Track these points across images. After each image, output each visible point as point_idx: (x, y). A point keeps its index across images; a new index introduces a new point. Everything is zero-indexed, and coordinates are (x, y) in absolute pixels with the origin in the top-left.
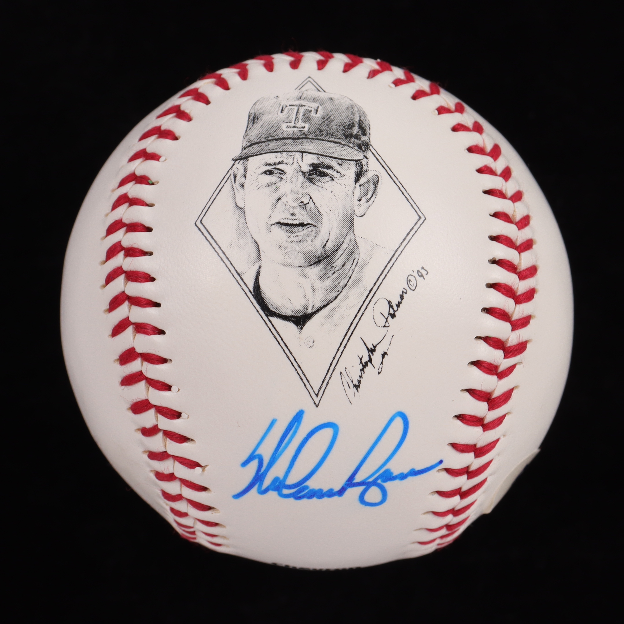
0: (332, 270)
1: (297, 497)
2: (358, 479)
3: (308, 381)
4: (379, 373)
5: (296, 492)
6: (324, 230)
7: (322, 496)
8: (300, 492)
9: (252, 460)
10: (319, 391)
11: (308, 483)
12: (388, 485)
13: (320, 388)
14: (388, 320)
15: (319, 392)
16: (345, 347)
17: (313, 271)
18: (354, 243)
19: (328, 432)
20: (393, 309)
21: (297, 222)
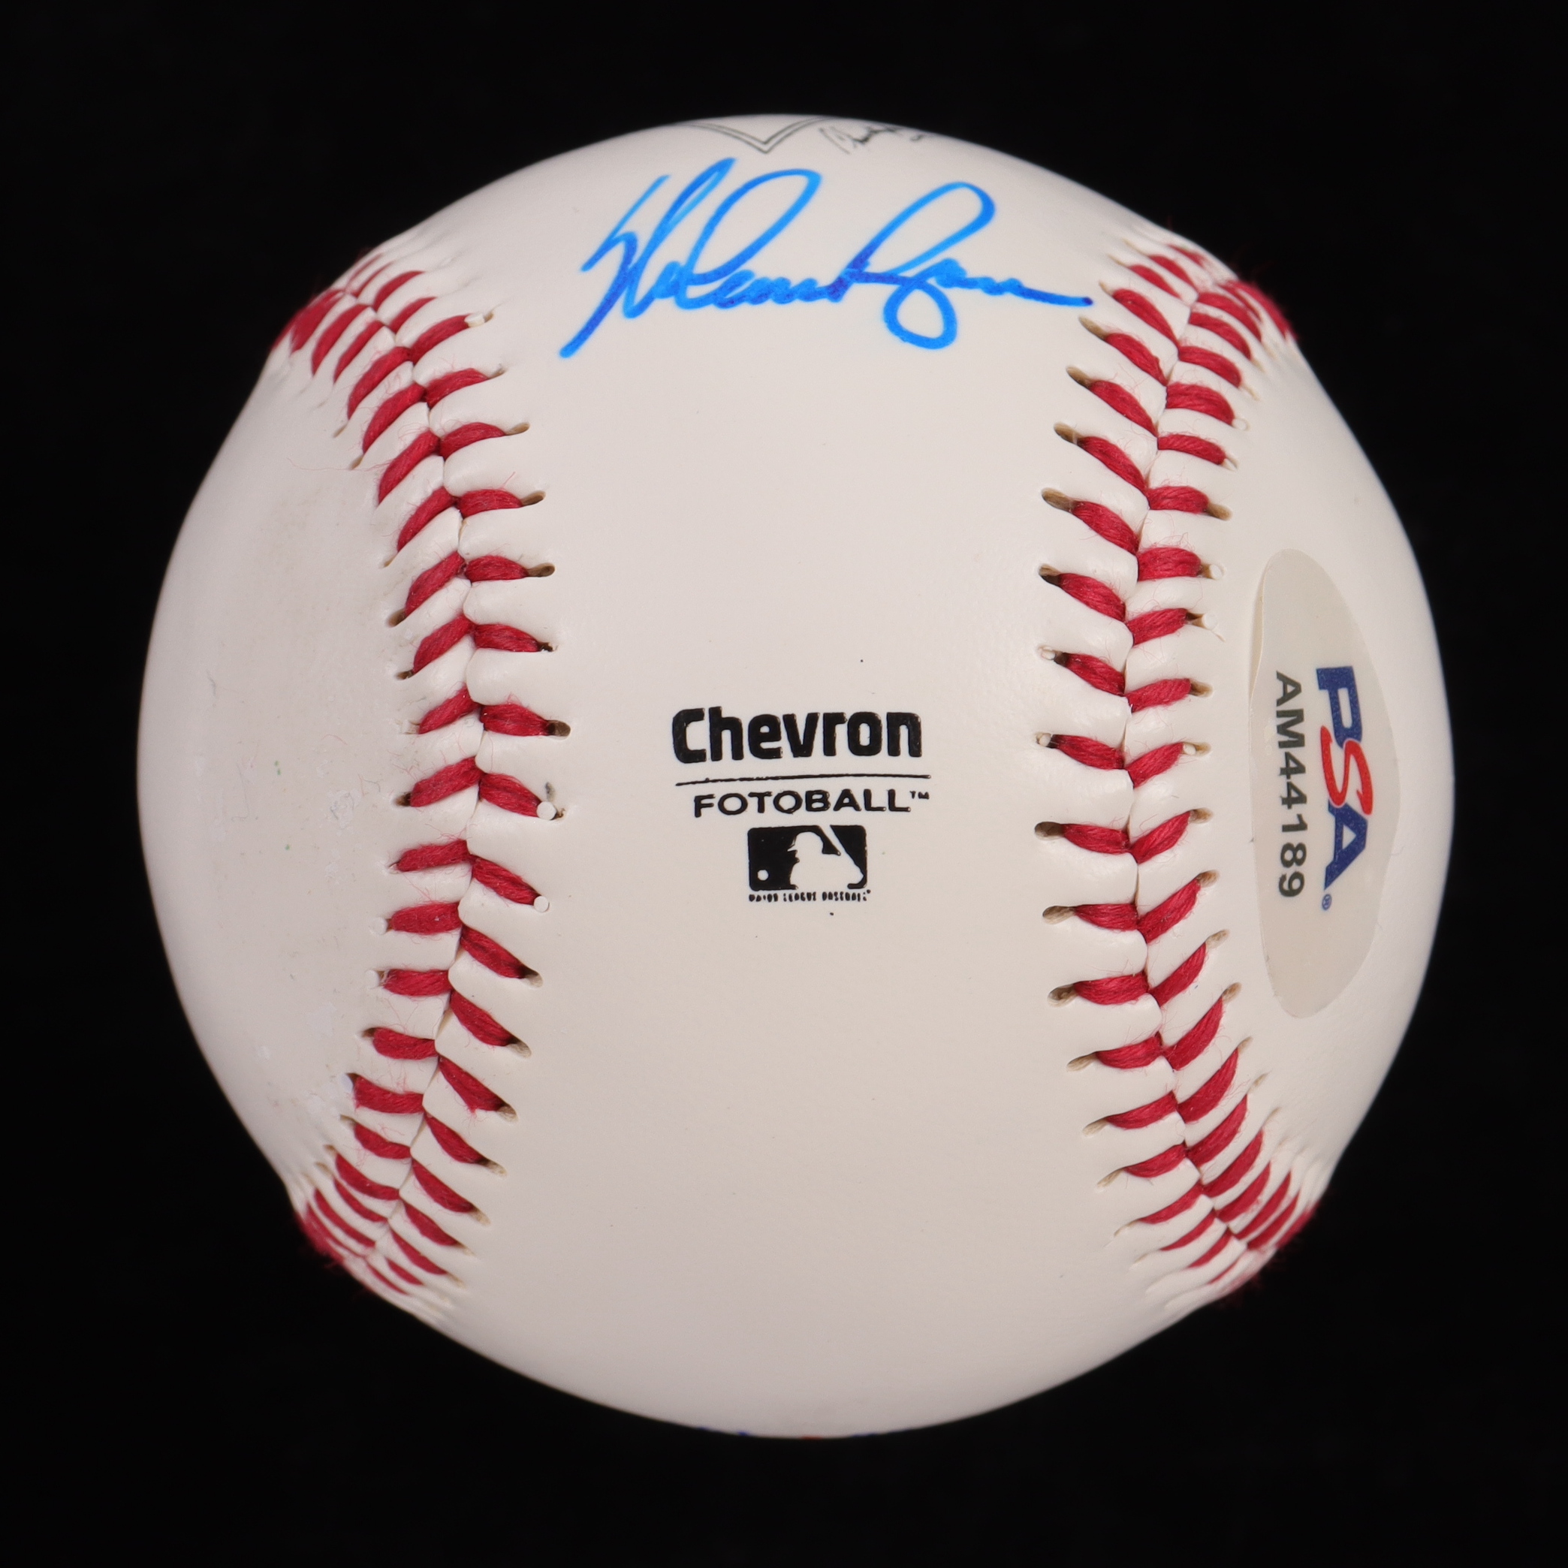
1: (724, 300)
2: (878, 264)
5: (721, 288)
7: (788, 296)
8: (732, 289)
9: (609, 249)
15: (769, 141)
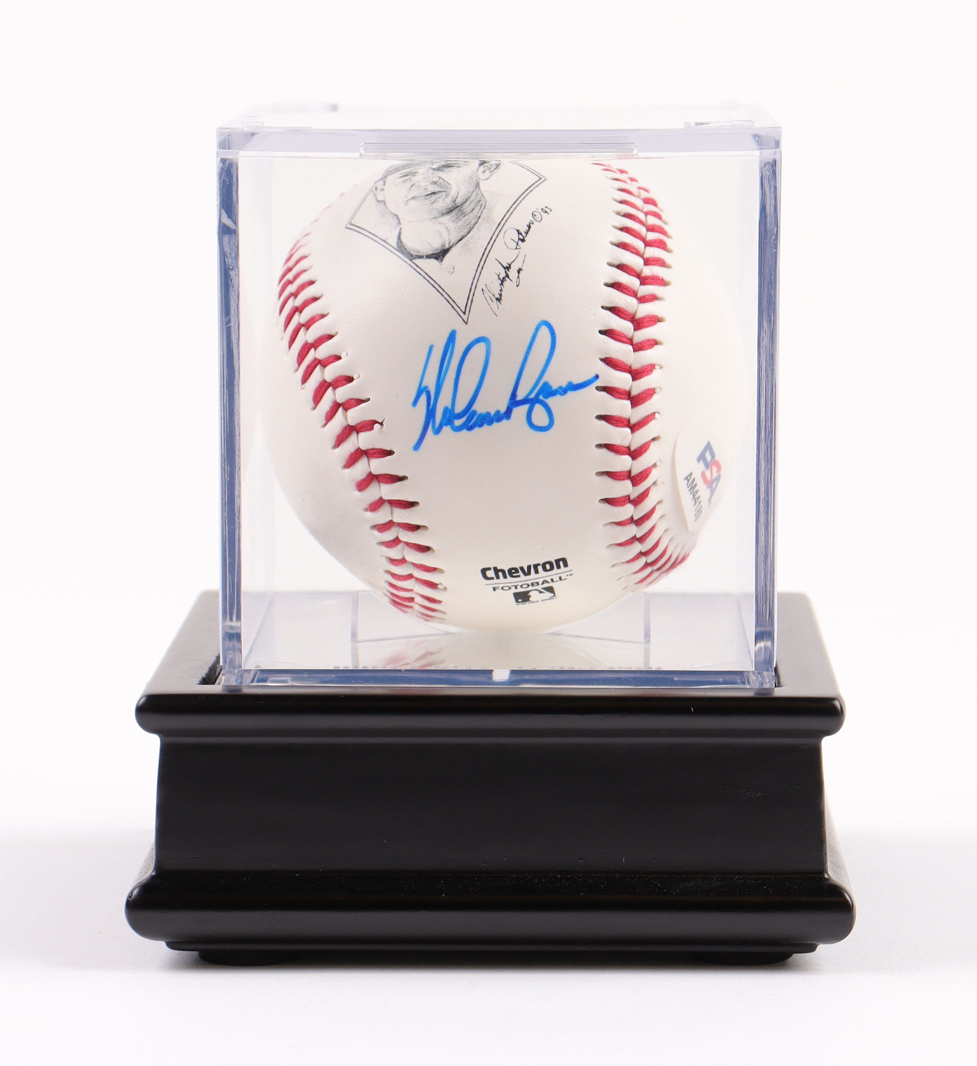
0: (464, 214)
1: (469, 427)
2: (520, 396)
3: (454, 302)
4: (517, 286)
5: (466, 421)
6: (453, 193)
7: (491, 421)
8: (471, 420)
9: (420, 396)
10: (466, 308)
11: (475, 407)
12: (550, 401)
13: (466, 306)
14: (519, 244)
15: (465, 310)
16: (482, 268)
17: (446, 219)
18: (480, 195)
19: (481, 347)
20: (522, 235)
21: (430, 193)
